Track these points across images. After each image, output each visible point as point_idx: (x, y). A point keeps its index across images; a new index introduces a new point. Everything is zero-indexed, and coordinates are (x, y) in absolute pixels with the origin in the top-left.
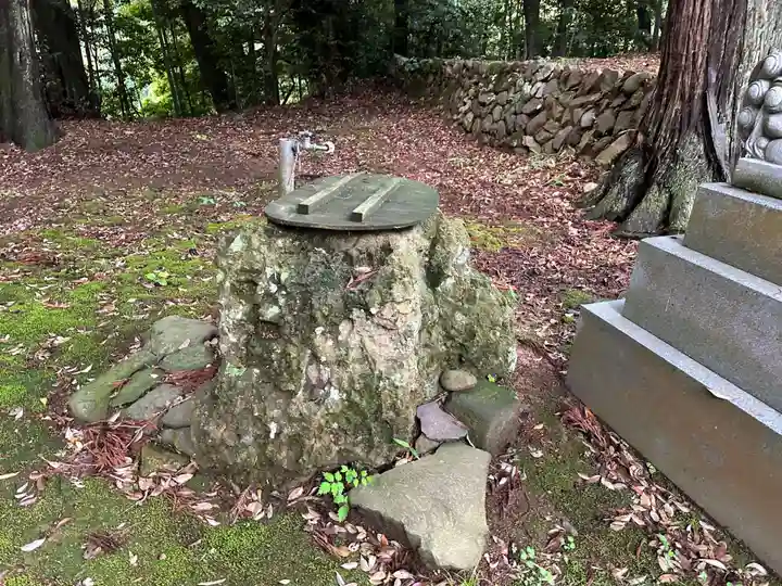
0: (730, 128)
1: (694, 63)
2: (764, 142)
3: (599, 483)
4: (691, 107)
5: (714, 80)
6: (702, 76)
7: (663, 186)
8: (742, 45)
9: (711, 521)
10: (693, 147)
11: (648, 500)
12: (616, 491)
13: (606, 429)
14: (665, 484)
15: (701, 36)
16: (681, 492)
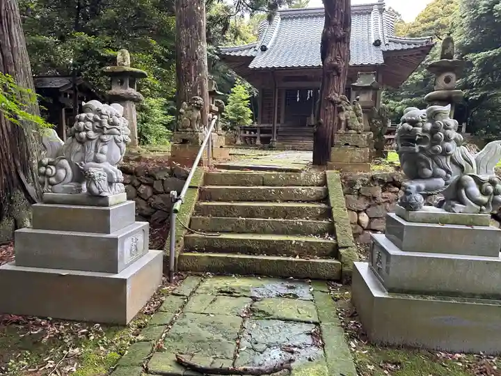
0: (34, 184)
1: (7, 158)
2: (50, 187)
3: (31, 334)
4: (12, 177)
5: (19, 165)
6: (13, 164)
7: (10, 216)
8: (27, 149)
9: (78, 322)
10: (19, 195)
11: (52, 329)
12: (39, 333)
13: (25, 316)
14: (57, 321)
15: (6, 145)
16: (64, 320)
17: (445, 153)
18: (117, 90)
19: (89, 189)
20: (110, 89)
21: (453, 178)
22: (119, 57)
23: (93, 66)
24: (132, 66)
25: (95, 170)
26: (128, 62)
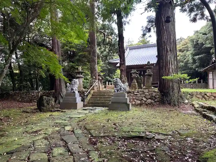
17: (118, 84)
18: (78, 76)
19: (73, 91)
20: (77, 75)
21: (120, 87)
22: (79, 68)
23: (73, 70)
24: (82, 70)
25: (74, 88)
26: (81, 69)
